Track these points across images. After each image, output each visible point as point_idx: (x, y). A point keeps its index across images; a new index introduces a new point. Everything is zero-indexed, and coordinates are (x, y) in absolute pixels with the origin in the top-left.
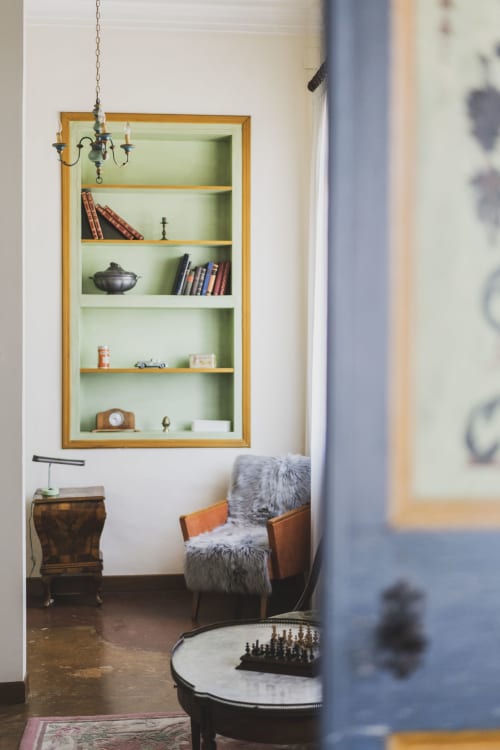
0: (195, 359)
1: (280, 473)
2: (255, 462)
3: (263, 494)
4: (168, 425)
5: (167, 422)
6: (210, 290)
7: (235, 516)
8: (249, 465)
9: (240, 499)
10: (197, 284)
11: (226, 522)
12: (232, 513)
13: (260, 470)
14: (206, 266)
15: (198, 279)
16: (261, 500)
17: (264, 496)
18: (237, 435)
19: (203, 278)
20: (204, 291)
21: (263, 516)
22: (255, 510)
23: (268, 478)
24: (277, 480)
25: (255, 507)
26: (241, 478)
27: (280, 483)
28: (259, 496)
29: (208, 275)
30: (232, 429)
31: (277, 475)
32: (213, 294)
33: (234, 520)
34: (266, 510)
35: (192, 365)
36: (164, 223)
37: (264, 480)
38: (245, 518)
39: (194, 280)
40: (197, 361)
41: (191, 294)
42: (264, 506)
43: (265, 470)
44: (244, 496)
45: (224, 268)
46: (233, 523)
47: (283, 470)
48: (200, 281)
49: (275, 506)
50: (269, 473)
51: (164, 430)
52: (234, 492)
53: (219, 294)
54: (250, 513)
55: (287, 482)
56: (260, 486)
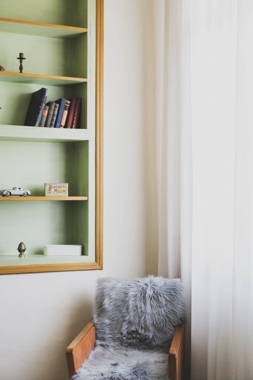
0: (50, 188)
1: (147, 296)
2: (119, 285)
3: (131, 316)
4: (24, 251)
5: (23, 248)
6: (63, 123)
7: (103, 339)
8: (113, 288)
9: (108, 321)
10: (51, 117)
11: (95, 345)
12: (100, 336)
13: (126, 294)
14: (59, 102)
15: (52, 113)
16: (130, 323)
17: (132, 318)
18: (90, 258)
19: (56, 113)
20: (58, 125)
21: (133, 338)
22: (125, 333)
23: (136, 300)
24: (145, 303)
25: (125, 328)
26: (107, 302)
27: (148, 306)
28: (127, 318)
29: (61, 109)
30: (84, 252)
31: (144, 297)
32: (66, 127)
33: (104, 343)
34: (136, 332)
35: (47, 194)
36: (21, 58)
37: (131, 303)
38: (114, 340)
39: (48, 114)
40: (53, 190)
41: (46, 126)
42: (133, 329)
43: (131, 293)
44: (112, 319)
45: (76, 104)
46: (101, 345)
47: (149, 292)
48: (53, 115)
49: (146, 329)
50: (135, 296)
51: (20, 256)
52: (99, 315)
53: (72, 128)
54: (119, 335)
55: (155, 304)
56: (127, 309)
